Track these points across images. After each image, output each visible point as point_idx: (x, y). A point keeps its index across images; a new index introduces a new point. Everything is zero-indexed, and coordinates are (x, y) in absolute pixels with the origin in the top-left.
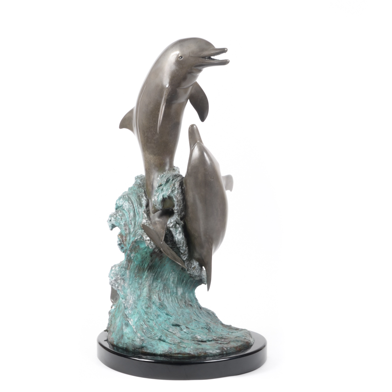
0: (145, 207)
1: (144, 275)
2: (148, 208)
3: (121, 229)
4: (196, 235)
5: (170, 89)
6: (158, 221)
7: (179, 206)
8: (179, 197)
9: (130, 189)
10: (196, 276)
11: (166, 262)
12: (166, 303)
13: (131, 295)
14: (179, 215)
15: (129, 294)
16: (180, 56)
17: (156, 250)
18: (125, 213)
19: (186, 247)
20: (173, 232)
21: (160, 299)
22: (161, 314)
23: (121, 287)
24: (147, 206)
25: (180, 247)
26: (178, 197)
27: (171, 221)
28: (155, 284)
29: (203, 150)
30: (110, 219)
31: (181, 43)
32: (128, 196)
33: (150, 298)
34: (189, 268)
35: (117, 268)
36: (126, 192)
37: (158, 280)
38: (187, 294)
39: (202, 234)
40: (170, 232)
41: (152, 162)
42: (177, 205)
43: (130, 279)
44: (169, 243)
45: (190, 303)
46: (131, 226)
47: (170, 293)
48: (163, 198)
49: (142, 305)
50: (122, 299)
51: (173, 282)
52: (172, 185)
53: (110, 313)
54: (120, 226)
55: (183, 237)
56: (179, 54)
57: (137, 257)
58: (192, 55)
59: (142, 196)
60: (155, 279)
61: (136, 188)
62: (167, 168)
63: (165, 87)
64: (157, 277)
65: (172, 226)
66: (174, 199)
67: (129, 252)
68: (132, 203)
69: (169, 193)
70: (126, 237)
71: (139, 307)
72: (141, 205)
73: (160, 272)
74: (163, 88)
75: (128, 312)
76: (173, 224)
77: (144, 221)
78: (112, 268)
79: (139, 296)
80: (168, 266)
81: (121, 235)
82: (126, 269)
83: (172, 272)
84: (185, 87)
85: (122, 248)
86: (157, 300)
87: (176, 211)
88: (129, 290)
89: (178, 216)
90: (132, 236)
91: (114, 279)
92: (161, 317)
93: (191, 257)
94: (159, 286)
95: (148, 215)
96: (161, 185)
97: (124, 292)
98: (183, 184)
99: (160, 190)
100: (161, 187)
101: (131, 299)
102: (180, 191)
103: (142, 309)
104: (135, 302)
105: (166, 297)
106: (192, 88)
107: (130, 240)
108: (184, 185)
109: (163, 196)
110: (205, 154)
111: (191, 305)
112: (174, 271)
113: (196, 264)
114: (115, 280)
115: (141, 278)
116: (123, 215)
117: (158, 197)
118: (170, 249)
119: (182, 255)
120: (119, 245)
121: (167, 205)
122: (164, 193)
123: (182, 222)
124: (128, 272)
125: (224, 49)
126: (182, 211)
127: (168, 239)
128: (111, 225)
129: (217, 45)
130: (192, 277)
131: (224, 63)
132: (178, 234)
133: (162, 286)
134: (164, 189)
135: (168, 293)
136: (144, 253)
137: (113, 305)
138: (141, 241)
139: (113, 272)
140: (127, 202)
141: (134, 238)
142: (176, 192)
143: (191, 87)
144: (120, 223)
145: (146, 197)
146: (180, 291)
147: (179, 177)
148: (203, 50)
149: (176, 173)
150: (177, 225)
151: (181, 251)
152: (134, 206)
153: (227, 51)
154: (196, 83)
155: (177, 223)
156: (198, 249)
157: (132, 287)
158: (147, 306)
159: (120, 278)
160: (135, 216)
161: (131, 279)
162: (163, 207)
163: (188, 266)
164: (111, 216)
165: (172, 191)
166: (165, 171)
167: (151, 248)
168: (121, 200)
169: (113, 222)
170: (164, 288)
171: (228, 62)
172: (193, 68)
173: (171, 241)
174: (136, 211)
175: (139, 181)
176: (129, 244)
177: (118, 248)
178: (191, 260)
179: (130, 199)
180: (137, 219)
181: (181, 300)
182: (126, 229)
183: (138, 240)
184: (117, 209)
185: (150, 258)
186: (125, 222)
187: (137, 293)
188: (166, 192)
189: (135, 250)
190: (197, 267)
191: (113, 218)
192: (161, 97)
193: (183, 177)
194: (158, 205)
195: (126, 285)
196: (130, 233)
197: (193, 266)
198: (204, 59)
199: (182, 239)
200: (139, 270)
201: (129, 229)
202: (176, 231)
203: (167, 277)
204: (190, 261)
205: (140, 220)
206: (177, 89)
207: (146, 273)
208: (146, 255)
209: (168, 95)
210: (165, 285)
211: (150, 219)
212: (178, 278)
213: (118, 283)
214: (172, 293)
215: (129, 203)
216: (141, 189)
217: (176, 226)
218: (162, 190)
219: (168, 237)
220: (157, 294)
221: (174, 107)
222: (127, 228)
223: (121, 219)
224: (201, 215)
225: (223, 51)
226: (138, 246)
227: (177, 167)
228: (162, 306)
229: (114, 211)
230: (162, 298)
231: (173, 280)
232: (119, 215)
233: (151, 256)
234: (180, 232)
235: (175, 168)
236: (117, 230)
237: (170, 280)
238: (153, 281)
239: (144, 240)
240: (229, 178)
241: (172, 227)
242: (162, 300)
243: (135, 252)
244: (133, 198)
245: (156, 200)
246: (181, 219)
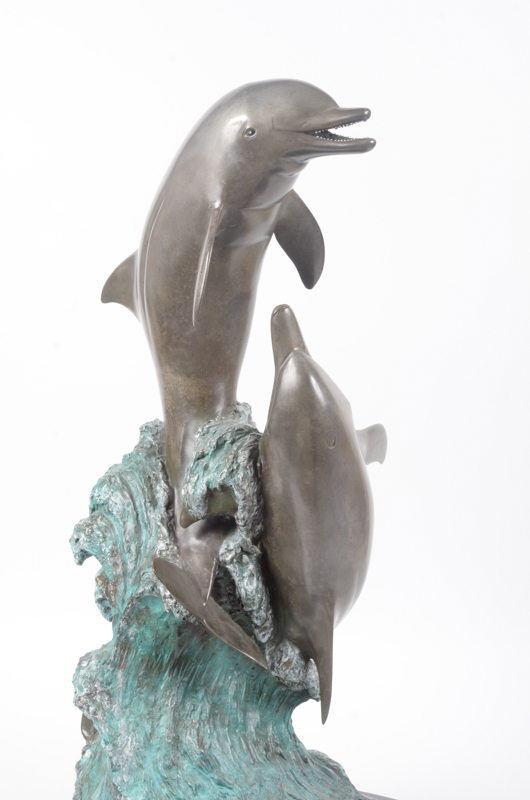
0: (164, 509)
1: (161, 681)
2: (170, 511)
3: (102, 564)
4: (293, 581)
5: (224, 213)
6: (196, 547)
7: (250, 511)
8: (249, 489)
9: (127, 458)
10: (293, 683)
11: (217, 647)
12: (217, 753)
13: (129, 734)
14: (248, 531)
15: (123, 732)
16: (250, 129)
17: (192, 620)
18: (114, 523)
19: (267, 611)
20: (234, 574)
21: (201, 744)
22: (205, 783)
23: (104, 712)
24: (170, 505)
25: (251, 611)
26: (245, 487)
27: (229, 547)
28: (188, 706)
29: (307, 369)
30: (76, 537)
31: (250, 94)
32: (121, 479)
33: (176, 741)
34: (276, 664)
35: (93, 662)
36: (116, 465)
37: (196, 692)
38: (270, 728)
39: (308, 581)
40: (227, 573)
41: (181, 393)
42: (244, 507)
43: (125, 692)
44: (224, 599)
45: (279, 750)
46: (127, 555)
47: (229, 725)
48: (208, 489)
49: (155, 757)
50: (106, 743)
51: (235, 698)
52: (231, 457)
53: (79, 767)
54: (100, 555)
55: (261, 585)
56: (245, 124)
57: (144, 637)
58: (280, 127)
59: (157, 480)
60: (190, 690)
61: (141, 457)
62: (220, 408)
63: (213, 206)
64: (195, 684)
65: (232, 559)
66: (236, 492)
67: (122, 624)
68: (132, 497)
69: (224, 476)
70: (115, 585)
71: (148, 765)
72: (154, 503)
73: (202, 673)
74: (205, 209)
75: (119, 779)
76: (233, 553)
77: (161, 545)
78: (82, 660)
79: (149, 737)
80: (222, 658)
81: (102, 578)
82: (116, 666)
83: (232, 672)
84: (263, 206)
85: (107, 610)
86: (195, 746)
87: (240, 523)
88: (123, 721)
89: (247, 535)
90: (130, 581)
91: (85, 691)
92: (203, 791)
93: (279, 636)
94: (199, 709)
95: (171, 529)
96: (203, 456)
97: (110, 727)
98: (258, 455)
99: (200, 469)
100: (203, 462)
101: (129, 744)
102: (250, 473)
103: (156, 769)
104: (137, 753)
105: (218, 736)
106: (281, 207)
107: (125, 591)
108: (261, 457)
109: (208, 484)
110: (313, 381)
111: (281, 755)
112: (239, 669)
113: (292, 653)
114: (87, 695)
115: (154, 689)
116: (109, 527)
117: (195, 487)
118: (227, 615)
119: (257, 631)
120: (100, 601)
121: (219, 507)
122: (209, 477)
123: (257, 550)
124: (120, 674)
125: (363, 110)
126: (255, 522)
127: (223, 590)
128: (78, 551)
129: (345, 102)
130: (285, 685)
131: (363, 146)
132: (246, 581)
133: (207, 707)
134: (211, 465)
135: (223, 725)
136: (161, 627)
137: (88, 746)
138: (154, 598)
139: (82, 672)
140: (118, 493)
141: (135, 588)
142: (240, 475)
143: (278, 205)
144: (101, 547)
145: (167, 483)
146: (254, 717)
147: (248, 433)
148: (307, 113)
149: (242, 422)
150: (245, 557)
151: (255, 621)
152: (137, 504)
153: (368, 116)
154: (293, 193)
155: (244, 551)
156: (297, 614)
157: (131, 713)
158: (167, 763)
159: (100, 689)
160: (138, 529)
161: (129, 693)
162: (208, 511)
163: (272, 658)
164: (79, 529)
165: (232, 473)
166: (213, 416)
167: (177, 615)
168: (105, 488)
169: (84, 545)
170: (212, 715)
171: (373, 145)
172: (282, 159)
173: (229, 594)
174: (140, 517)
175: (150, 439)
176: (123, 601)
177: (96, 611)
178: (280, 641)
179: (127, 485)
180: (144, 538)
181: (256, 744)
182: (115, 564)
183: (146, 595)
184: (93, 510)
185: (177, 638)
186: (115, 545)
187: (144, 728)
188: (216, 476)
189: (138, 619)
190: (294, 662)
191: (83, 535)
192: (202, 232)
193: (259, 437)
194: (194, 507)
195: (116, 708)
196: (125, 574)
197: (285, 660)
198: (309, 138)
199: (257, 591)
200: (149, 669)
201: (124, 564)
202: (242, 572)
203: (221, 684)
204: (277, 645)
205: (151, 540)
206: (244, 213)
207: (166, 677)
208: (167, 633)
209: (220, 227)
210: (214, 706)
211: (175, 540)
212: (248, 686)
213: (94, 701)
214: (233, 726)
215: (123, 496)
216: (153, 459)
217: (241, 558)
218: (206, 468)
219: (223, 585)
220: (194, 732)
221: (236, 256)
222: (119, 562)
223: (104, 537)
224: (304, 533)
225: (360, 115)
226: (147, 608)
227: (245, 405)
228: (207, 763)
229: (86, 514)
230: (207, 741)
231: (237, 692)
232: (99, 529)
233: (180, 634)
234: (252, 575)
235: (240, 408)
236: (93, 565)
237: (227, 692)
238: (184, 697)
239: (159, 594)
240: (376, 434)
241: (232, 561)
242: (207, 747)
243: (139, 624)
244: (136, 484)
245: (191, 493)
246: (255, 541)
